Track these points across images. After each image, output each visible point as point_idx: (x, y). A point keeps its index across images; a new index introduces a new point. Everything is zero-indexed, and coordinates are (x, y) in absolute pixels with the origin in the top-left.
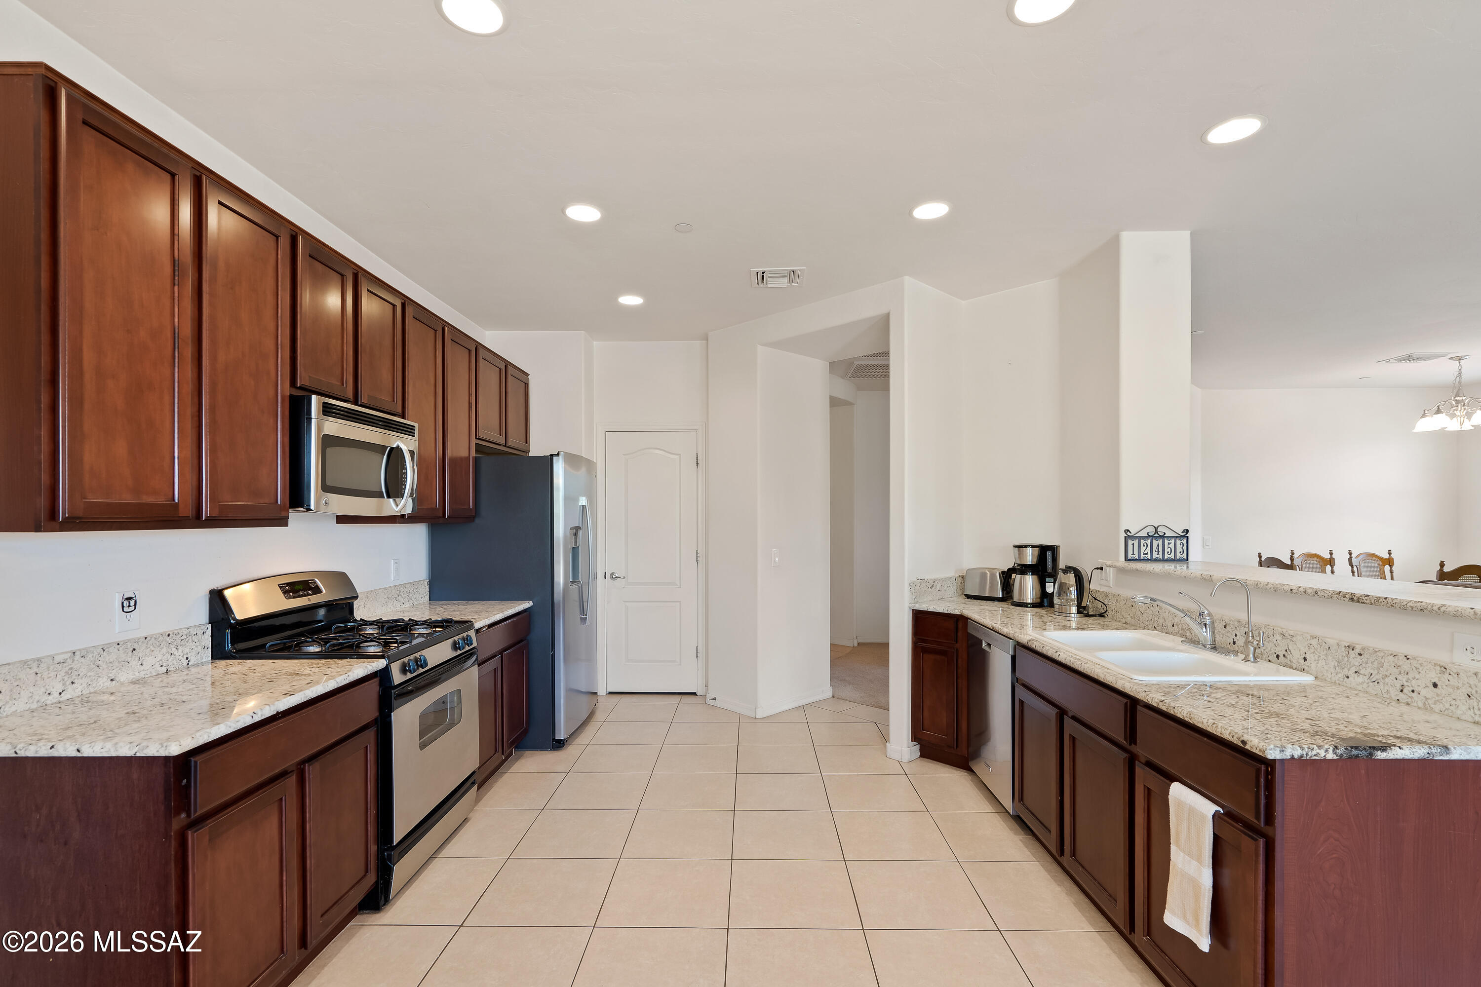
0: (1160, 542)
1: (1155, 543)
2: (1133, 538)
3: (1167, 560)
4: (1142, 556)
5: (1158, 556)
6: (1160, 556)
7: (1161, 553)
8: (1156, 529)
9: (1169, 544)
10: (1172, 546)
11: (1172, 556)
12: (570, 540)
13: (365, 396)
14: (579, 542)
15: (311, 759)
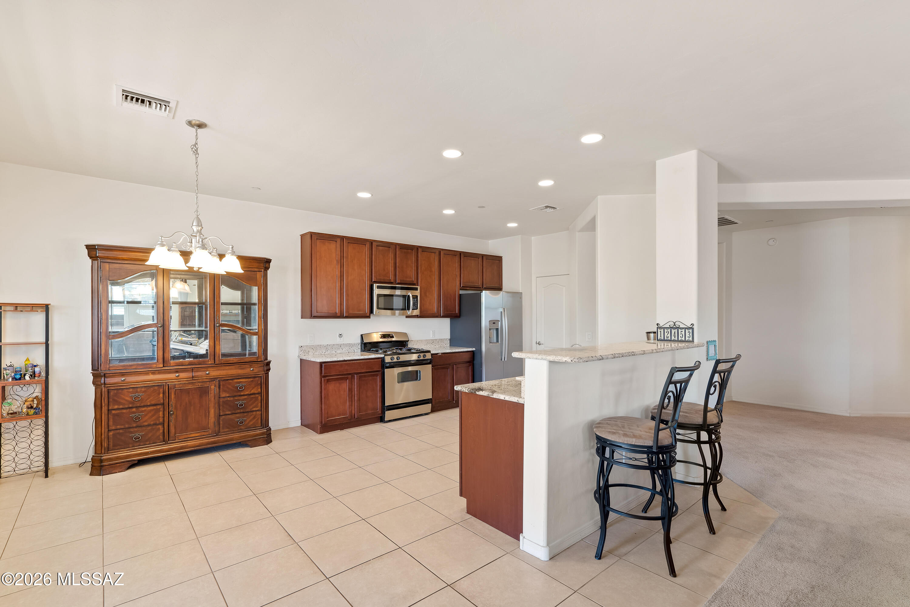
0: (676, 331)
1: (673, 331)
2: (661, 328)
3: (680, 341)
4: (666, 338)
5: (675, 339)
6: (676, 339)
7: (676, 337)
8: (674, 323)
9: (681, 332)
10: (683, 333)
11: (683, 339)
12: (490, 326)
13: (399, 281)
14: (498, 326)
15: (357, 374)
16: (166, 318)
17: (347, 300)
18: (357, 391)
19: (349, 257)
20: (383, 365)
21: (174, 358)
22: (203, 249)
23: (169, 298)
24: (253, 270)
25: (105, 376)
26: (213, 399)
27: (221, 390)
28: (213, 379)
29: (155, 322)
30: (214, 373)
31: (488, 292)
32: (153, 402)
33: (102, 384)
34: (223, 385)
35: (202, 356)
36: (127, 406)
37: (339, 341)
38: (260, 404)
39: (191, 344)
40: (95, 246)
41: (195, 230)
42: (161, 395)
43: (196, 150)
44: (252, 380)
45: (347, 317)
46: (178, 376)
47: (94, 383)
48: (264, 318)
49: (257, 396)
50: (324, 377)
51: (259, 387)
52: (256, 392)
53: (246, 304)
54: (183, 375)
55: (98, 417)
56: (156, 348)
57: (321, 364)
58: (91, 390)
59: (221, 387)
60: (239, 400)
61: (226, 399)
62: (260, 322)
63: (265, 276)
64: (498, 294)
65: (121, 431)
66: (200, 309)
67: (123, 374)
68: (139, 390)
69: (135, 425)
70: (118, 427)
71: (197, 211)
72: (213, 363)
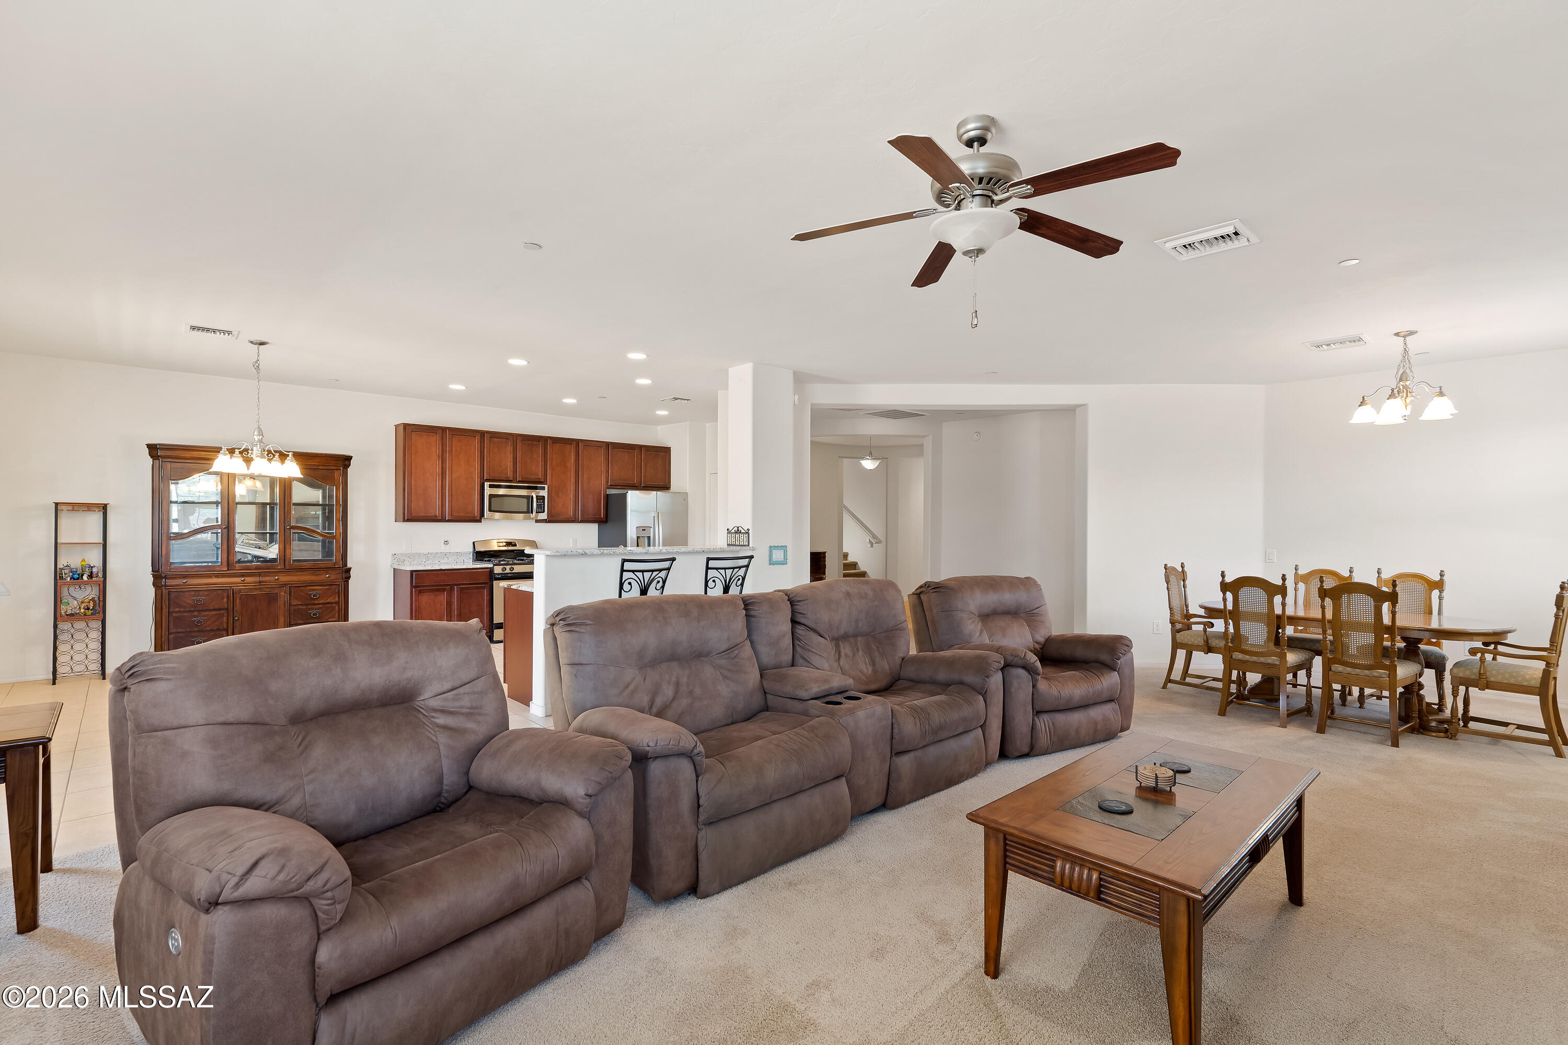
1: (737, 536)
2: (730, 533)
4: (732, 543)
6: (739, 543)
8: (738, 528)
9: (742, 537)
11: (743, 543)
12: (637, 533)
13: (521, 478)
14: (650, 534)
15: (456, 585)
16: (231, 519)
17: (451, 501)
18: (457, 604)
19: (454, 451)
20: (491, 577)
21: (239, 561)
22: (262, 458)
23: (234, 496)
24: (330, 468)
25: (166, 578)
26: (283, 606)
27: (292, 597)
28: (284, 585)
29: (220, 523)
30: (284, 579)
31: (637, 493)
32: (216, 607)
33: (162, 586)
34: (294, 592)
35: (273, 560)
36: (188, 609)
37: (444, 549)
38: (337, 615)
39: (260, 548)
40: (156, 445)
41: (256, 439)
42: (225, 600)
43: (258, 367)
44: (328, 587)
45: (449, 521)
46: (244, 580)
47: (154, 584)
48: (342, 521)
49: (334, 605)
50: (415, 587)
51: (337, 596)
52: (333, 601)
53: (328, 505)
54: (248, 579)
55: (158, 619)
56: (220, 552)
57: (412, 572)
58: (152, 591)
59: (293, 594)
60: (313, 609)
61: (297, 607)
62: (338, 525)
63: (345, 475)
64: (650, 494)
65: (182, 635)
66: (272, 509)
67: (184, 577)
68: (201, 593)
69: (196, 629)
70: (179, 630)
71: (258, 421)
72: (283, 568)
